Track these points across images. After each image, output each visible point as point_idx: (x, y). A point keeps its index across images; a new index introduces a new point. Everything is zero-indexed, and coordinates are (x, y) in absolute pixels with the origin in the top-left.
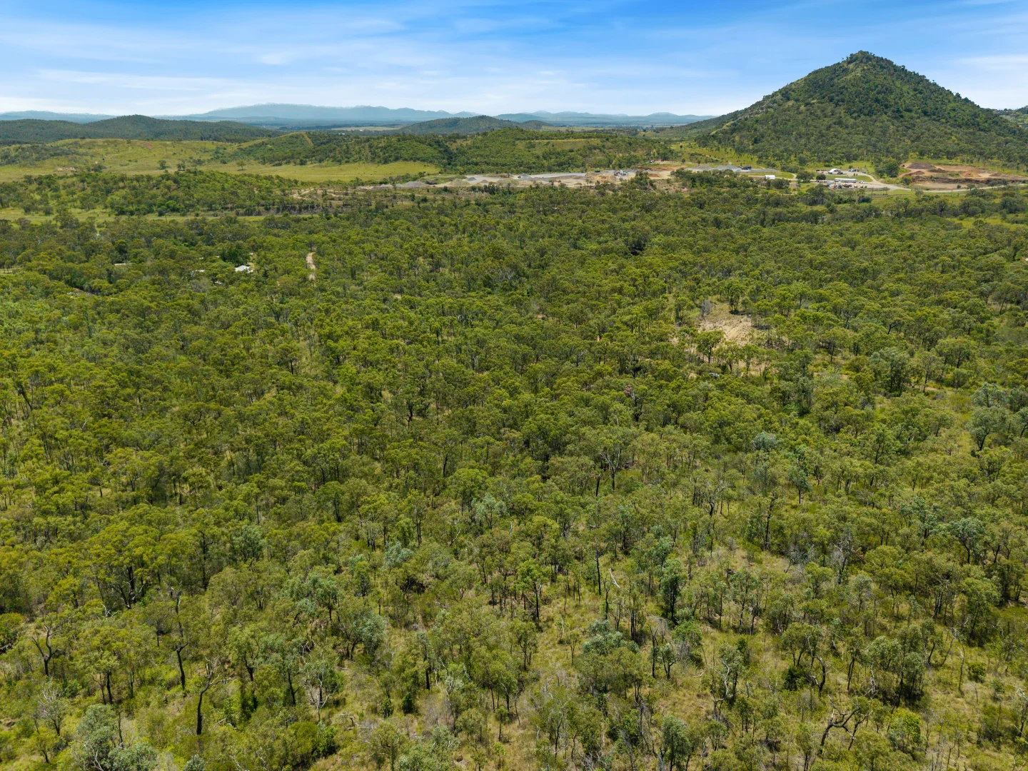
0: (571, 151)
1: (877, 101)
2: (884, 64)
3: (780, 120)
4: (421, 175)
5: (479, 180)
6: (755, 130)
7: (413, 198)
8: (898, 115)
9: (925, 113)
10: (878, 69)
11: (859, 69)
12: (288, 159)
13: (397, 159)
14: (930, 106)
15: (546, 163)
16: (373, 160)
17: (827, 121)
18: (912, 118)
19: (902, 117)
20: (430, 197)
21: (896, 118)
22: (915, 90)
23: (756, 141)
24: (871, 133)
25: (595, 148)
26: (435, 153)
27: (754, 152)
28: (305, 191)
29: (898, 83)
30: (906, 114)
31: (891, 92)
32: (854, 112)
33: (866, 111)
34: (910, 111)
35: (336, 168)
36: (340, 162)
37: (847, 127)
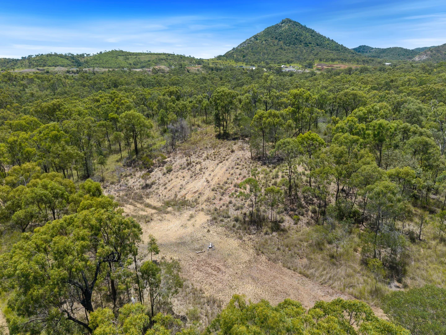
0: (149, 61)
1: (296, 39)
2: (296, 24)
3: (254, 48)
6: (243, 52)
8: (306, 45)
9: (318, 45)
10: (295, 25)
11: (287, 26)
14: (318, 42)
15: (134, 66)
17: (276, 48)
18: (312, 47)
19: (308, 46)
21: (305, 46)
22: (311, 35)
23: (244, 57)
24: (296, 52)
25: (162, 60)
26: (70, 62)
27: (244, 61)
29: (304, 32)
30: (309, 45)
31: (302, 36)
32: (287, 43)
33: (293, 43)
34: (310, 43)
37: (285, 50)
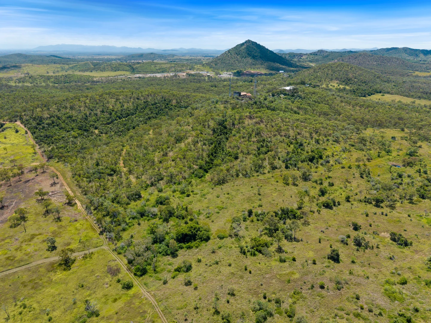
3: (223, 59)
4: (124, 74)
5: (138, 75)
6: (217, 62)
7: (122, 80)
11: (247, 45)
12: (87, 70)
13: (118, 70)
15: (159, 71)
16: (112, 71)
20: (125, 79)
22: (261, 51)
23: (216, 65)
24: (244, 63)
26: (129, 69)
28: (97, 78)
31: (253, 52)
35: (102, 73)
36: (102, 71)
